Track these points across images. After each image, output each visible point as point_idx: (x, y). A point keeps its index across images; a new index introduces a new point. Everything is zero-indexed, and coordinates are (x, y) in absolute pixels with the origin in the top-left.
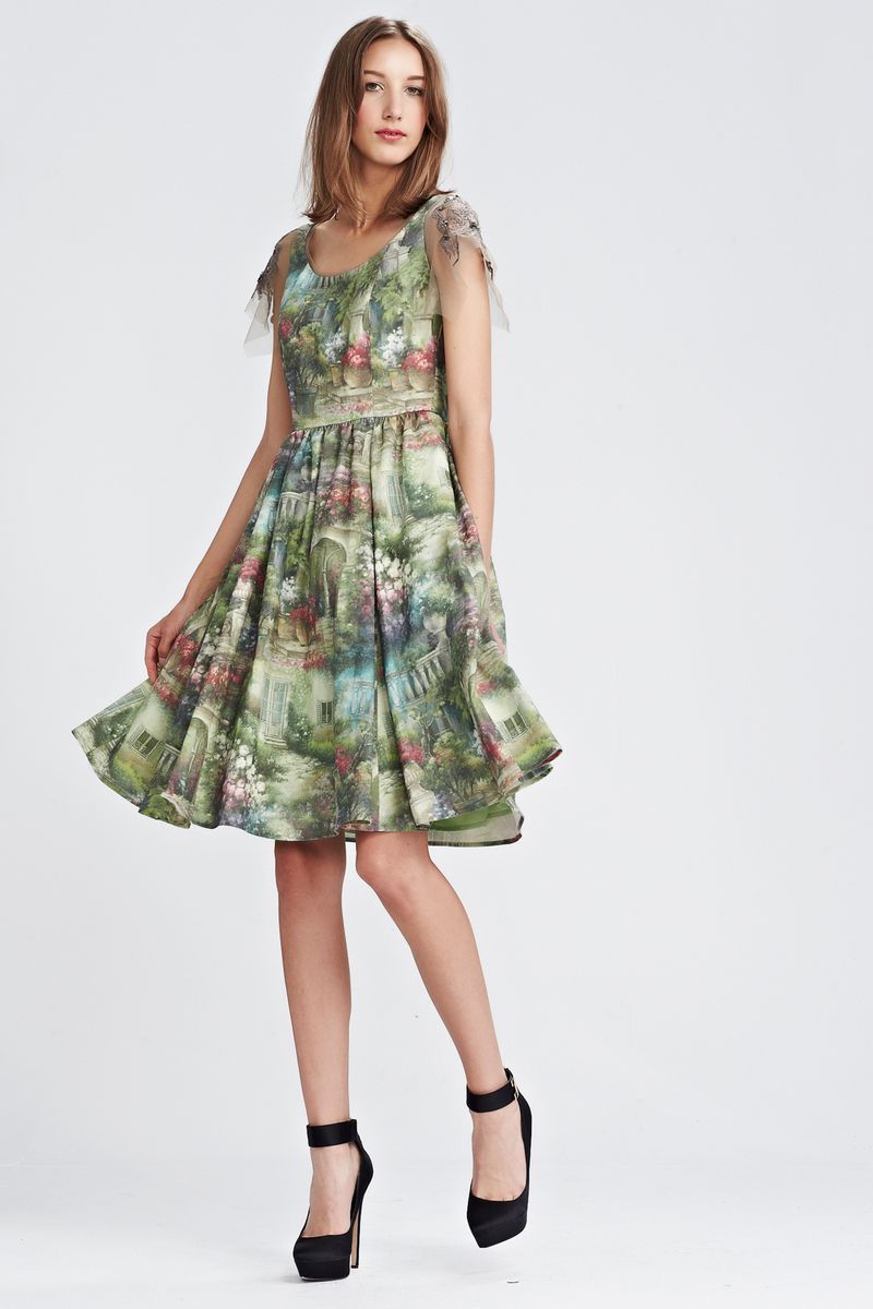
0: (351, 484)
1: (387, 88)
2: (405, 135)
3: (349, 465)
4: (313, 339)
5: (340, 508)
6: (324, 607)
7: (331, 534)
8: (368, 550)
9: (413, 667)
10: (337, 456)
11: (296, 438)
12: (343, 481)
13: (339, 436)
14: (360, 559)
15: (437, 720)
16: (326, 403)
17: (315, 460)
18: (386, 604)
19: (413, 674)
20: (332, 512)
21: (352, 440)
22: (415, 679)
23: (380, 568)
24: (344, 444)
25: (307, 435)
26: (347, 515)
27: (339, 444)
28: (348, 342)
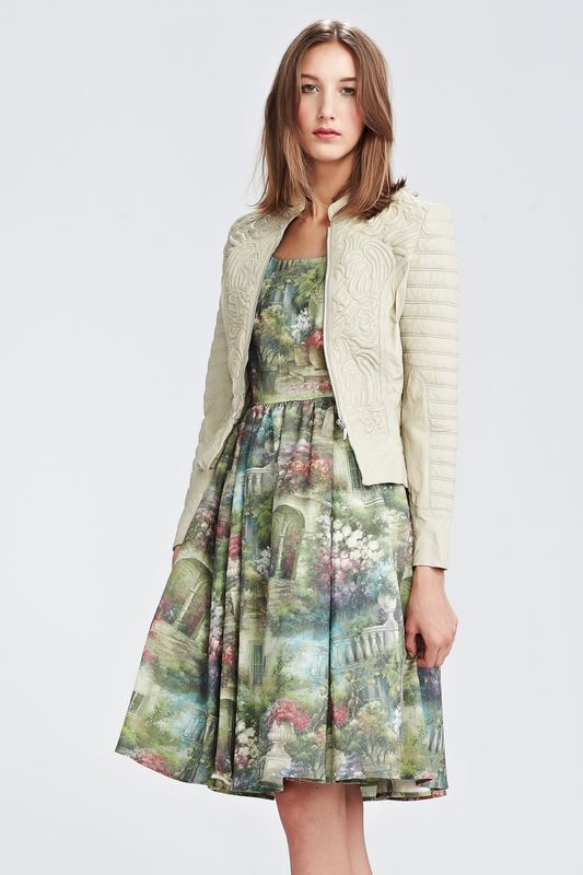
0: (311, 457)
1: (321, 89)
2: (339, 134)
3: (310, 439)
4: (274, 320)
5: (300, 478)
6: (275, 568)
7: (290, 501)
8: (327, 519)
9: (359, 634)
10: (298, 430)
11: (257, 413)
12: (304, 454)
13: (301, 412)
14: (320, 528)
15: (369, 687)
16: (287, 380)
17: (277, 433)
18: (339, 572)
19: (357, 640)
20: (292, 481)
21: (313, 417)
22: (358, 644)
23: (338, 537)
24: (306, 419)
25: (267, 412)
26: (307, 484)
27: (301, 420)
28: (314, 326)
